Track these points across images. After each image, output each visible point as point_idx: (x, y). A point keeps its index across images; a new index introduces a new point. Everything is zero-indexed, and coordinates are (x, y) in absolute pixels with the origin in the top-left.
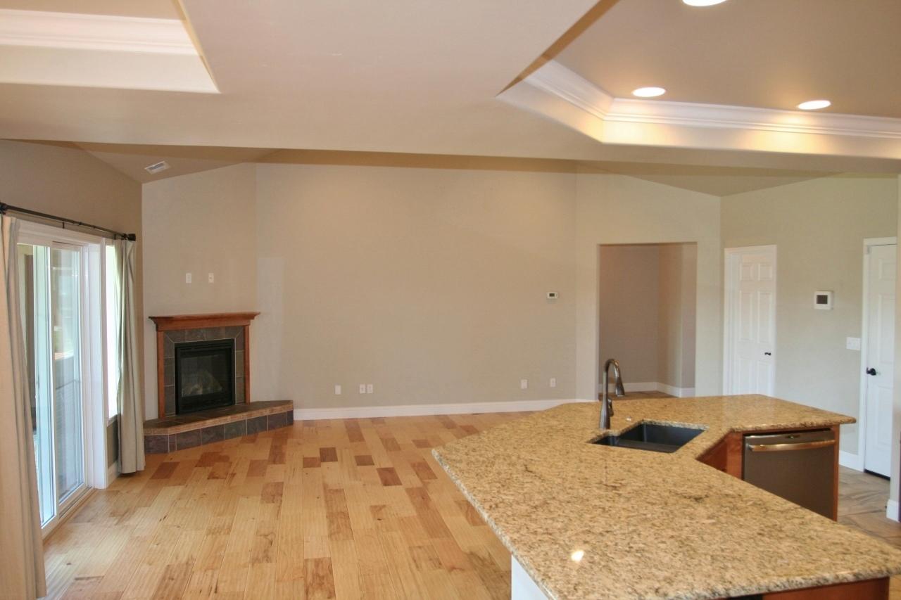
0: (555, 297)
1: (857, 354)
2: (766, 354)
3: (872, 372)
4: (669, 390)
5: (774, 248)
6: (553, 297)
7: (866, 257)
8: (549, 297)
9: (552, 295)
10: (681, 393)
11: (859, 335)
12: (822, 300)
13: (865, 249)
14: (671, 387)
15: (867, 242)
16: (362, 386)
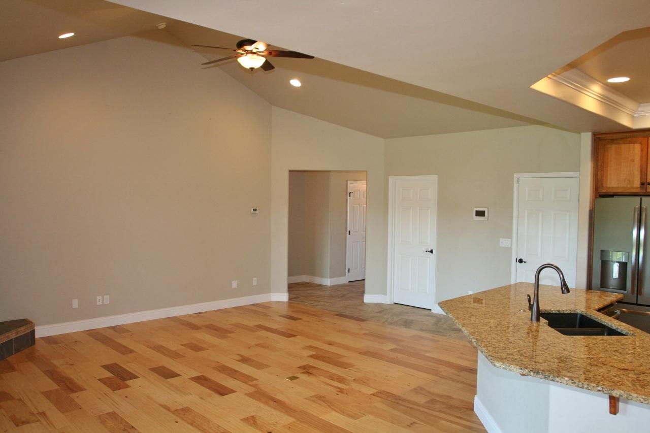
0: (257, 212)
1: (509, 250)
2: (426, 251)
3: (521, 261)
4: (318, 280)
5: (435, 177)
6: (255, 212)
7: (516, 186)
8: (252, 212)
9: (255, 210)
10: (329, 282)
11: (510, 237)
12: (480, 214)
13: (515, 180)
14: (319, 278)
15: (516, 176)
16: (99, 298)
